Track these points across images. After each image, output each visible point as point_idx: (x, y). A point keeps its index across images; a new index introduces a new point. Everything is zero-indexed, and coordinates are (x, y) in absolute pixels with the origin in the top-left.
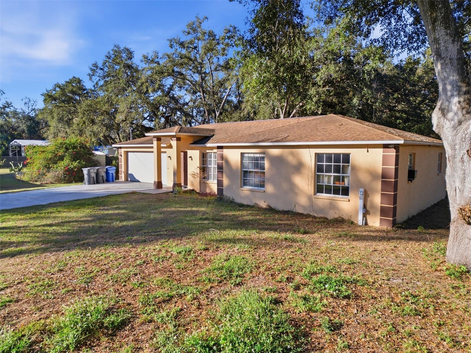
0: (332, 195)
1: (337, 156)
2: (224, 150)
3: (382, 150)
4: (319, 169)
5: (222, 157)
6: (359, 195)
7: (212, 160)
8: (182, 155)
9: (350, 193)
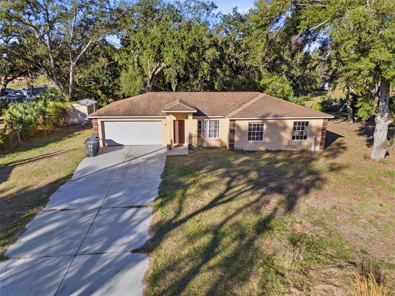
0: (299, 140)
1: (303, 123)
2: (236, 121)
3: (322, 120)
4: (294, 129)
5: (234, 125)
6: (313, 139)
7: (208, 126)
8: (177, 123)
9: (307, 138)
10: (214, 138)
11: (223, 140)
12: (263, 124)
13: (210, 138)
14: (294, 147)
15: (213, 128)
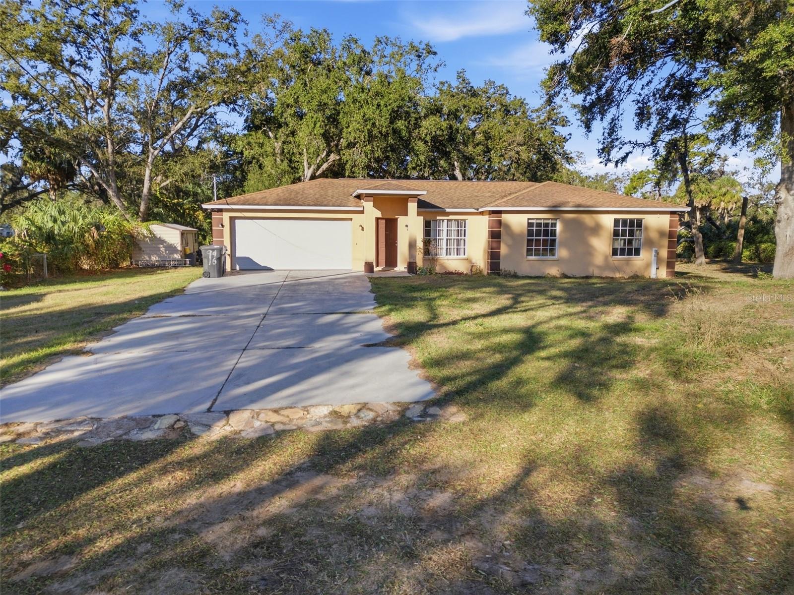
0: (626, 256)
1: (632, 221)
2: (503, 215)
3: (669, 215)
4: (616, 233)
5: (500, 223)
6: (654, 253)
7: (444, 230)
8: (382, 224)
9: (642, 252)
10: (456, 257)
11: (474, 261)
12: (555, 224)
13: (448, 257)
14: (617, 269)
15: (454, 236)
